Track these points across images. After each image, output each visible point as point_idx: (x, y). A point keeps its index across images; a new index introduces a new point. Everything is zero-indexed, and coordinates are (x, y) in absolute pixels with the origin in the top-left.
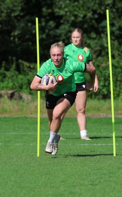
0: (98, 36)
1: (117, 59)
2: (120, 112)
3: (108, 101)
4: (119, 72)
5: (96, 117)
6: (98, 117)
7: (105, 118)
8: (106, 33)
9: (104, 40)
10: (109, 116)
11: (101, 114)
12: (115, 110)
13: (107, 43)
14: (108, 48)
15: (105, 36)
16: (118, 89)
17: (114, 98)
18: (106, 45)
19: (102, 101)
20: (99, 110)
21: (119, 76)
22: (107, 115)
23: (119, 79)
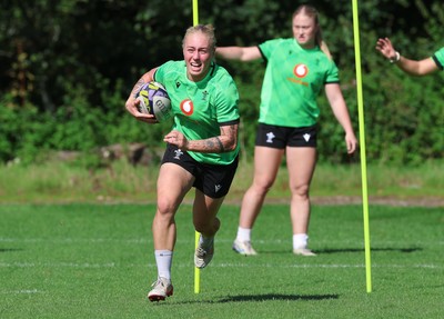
0: (332, 22)
1: (375, 73)
2: (380, 192)
3: (353, 167)
4: (379, 103)
5: (326, 204)
6: (333, 204)
7: (348, 206)
8: (349, 14)
9: (346, 30)
10: (356, 202)
11: (339, 197)
12: (369, 187)
13: (352, 38)
14: (353, 48)
15: (347, 22)
16: (376, 140)
17: (368, 162)
18: (348, 42)
19: (341, 169)
20: (333, 188)
21: (380, 111)
22: (351, 199)
23: (379, 118)
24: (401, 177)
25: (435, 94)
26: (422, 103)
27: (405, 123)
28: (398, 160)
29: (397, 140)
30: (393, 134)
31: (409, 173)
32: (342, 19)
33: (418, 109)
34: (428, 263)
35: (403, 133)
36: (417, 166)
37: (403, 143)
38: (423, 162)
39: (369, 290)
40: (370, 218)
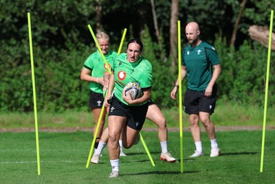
0: (19, 42)
2: (44, 126)
3: (30, 113)
4: (42, 82)
7: (28, 133)
9: (26, 46)
10: (32, 131)
11: (24, 129)
12: (38, 123)
13: (29, 50)
14: (29, 55)
15: (26, 42)
16: (41, 100)
17: (38, 111)
18: (27, 52)
19: (24, 114)
20: (20, 124)
21: (43, 85)
22: (30, 129)
23: (43, 89)
24: (54, 118)
25: (70, 77)
26: (64, 81)
27: (56, 92)
28: (53, 109)
29: (52, 100)
30: (50, 97)
31: (58, 116)
32: (23, 41)
33: (62, 84)
34: (68, 160)
35: (54, 96)
36: (62, 112)
37: (55, 101)
38: (65, 110)
39: (39, 174)
40: (39, 138)
